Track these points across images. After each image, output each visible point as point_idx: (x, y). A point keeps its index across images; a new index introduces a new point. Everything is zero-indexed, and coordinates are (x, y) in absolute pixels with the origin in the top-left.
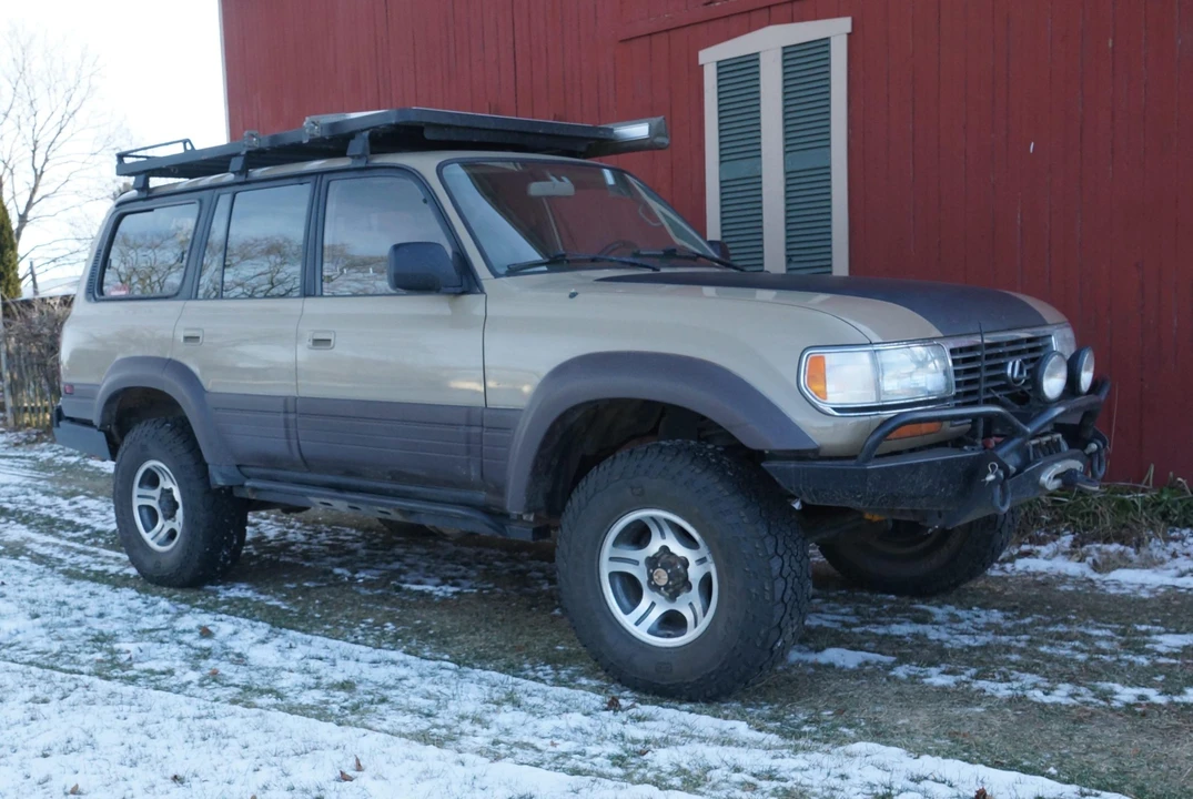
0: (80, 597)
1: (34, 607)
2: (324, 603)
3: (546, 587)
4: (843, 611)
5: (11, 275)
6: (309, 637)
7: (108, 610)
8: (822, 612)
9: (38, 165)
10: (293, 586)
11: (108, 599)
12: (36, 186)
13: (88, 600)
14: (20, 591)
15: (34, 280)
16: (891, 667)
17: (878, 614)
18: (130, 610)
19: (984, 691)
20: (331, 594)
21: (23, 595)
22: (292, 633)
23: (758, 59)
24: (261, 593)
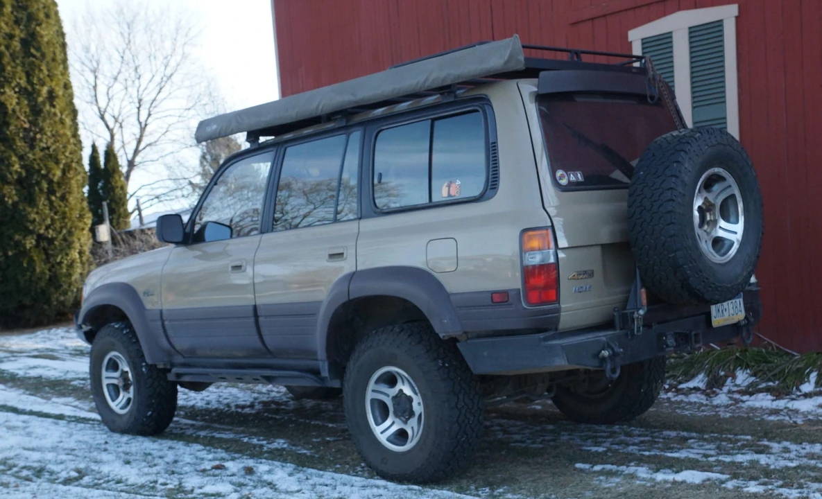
0: (161, 450)
1: (128, 457)
2: (339, 451)
3: (500, 436)
4: (708, 447)
5: (122, 210)
6: (321, 472)
7: (181, 458)
8: (693, 448)
9: (143, 119)
10: (319, 440)
11: (181, 451)
12: (141, 136)
13: (167, 452)
14: (118, 447)
15: (140, 214)
16: (723, 482)
17: (733, 449)
18: (197, 458)
19: (782, 495)
20: (345, 445)
21: (120, 449)
22: (310, 470)
23: (671, 37)
24: (294, 445)
